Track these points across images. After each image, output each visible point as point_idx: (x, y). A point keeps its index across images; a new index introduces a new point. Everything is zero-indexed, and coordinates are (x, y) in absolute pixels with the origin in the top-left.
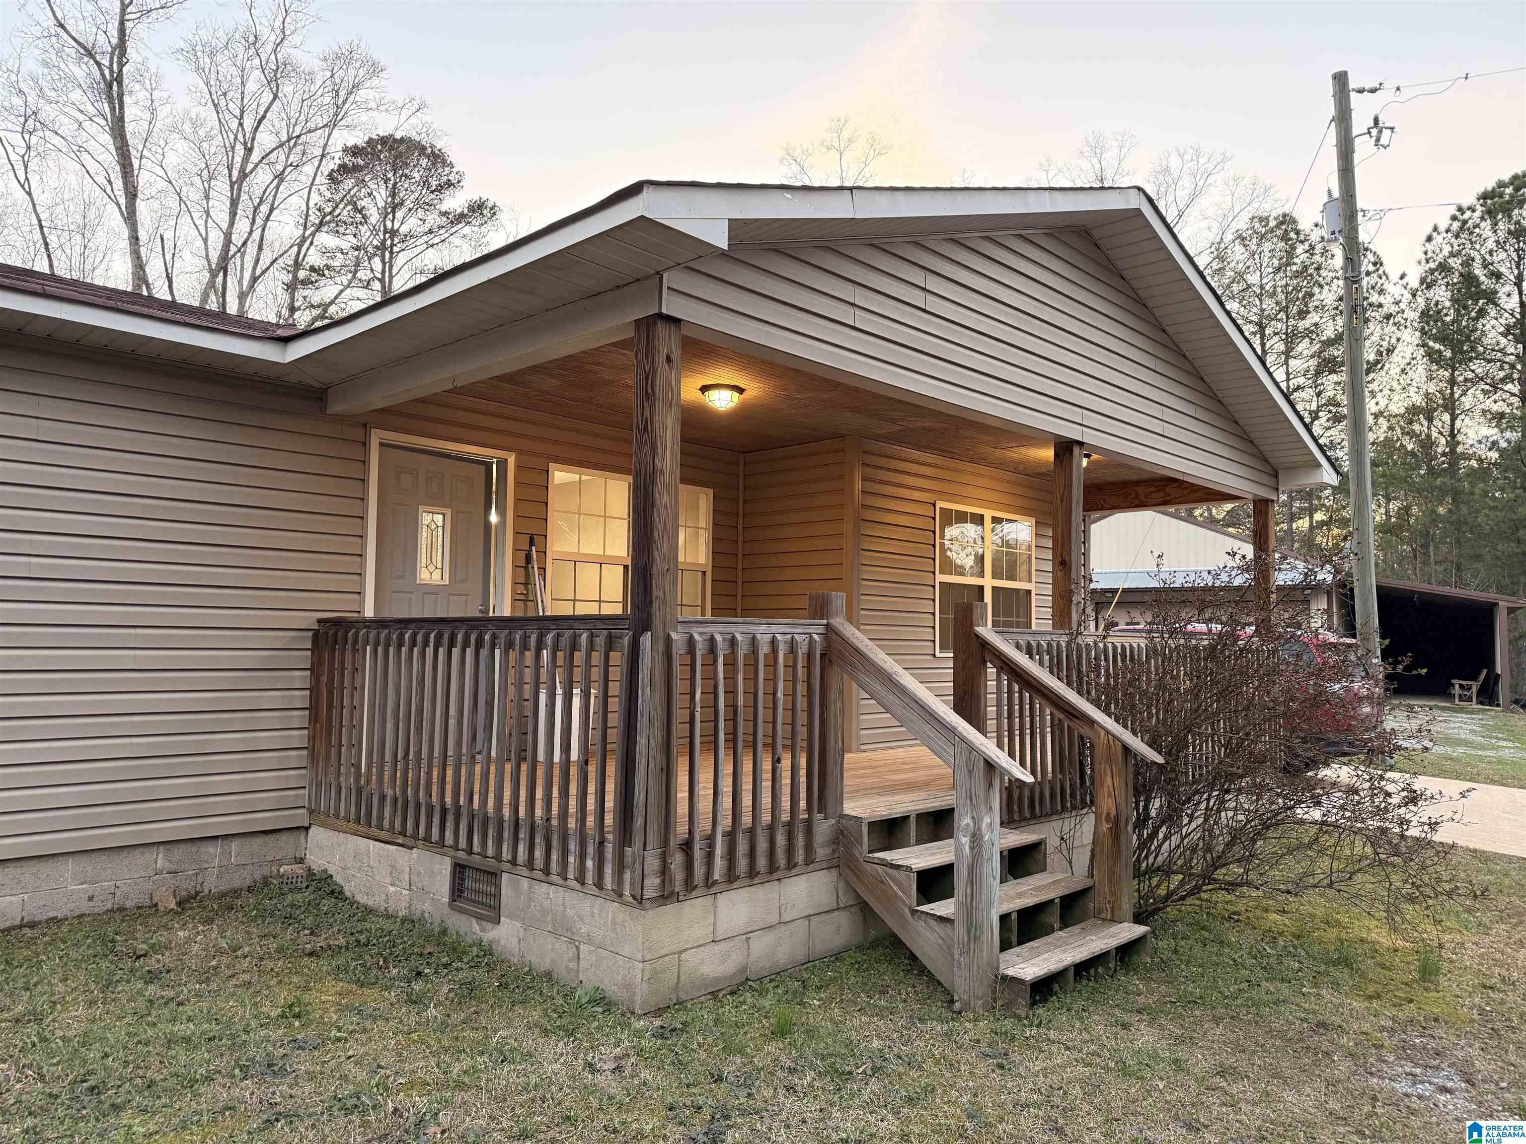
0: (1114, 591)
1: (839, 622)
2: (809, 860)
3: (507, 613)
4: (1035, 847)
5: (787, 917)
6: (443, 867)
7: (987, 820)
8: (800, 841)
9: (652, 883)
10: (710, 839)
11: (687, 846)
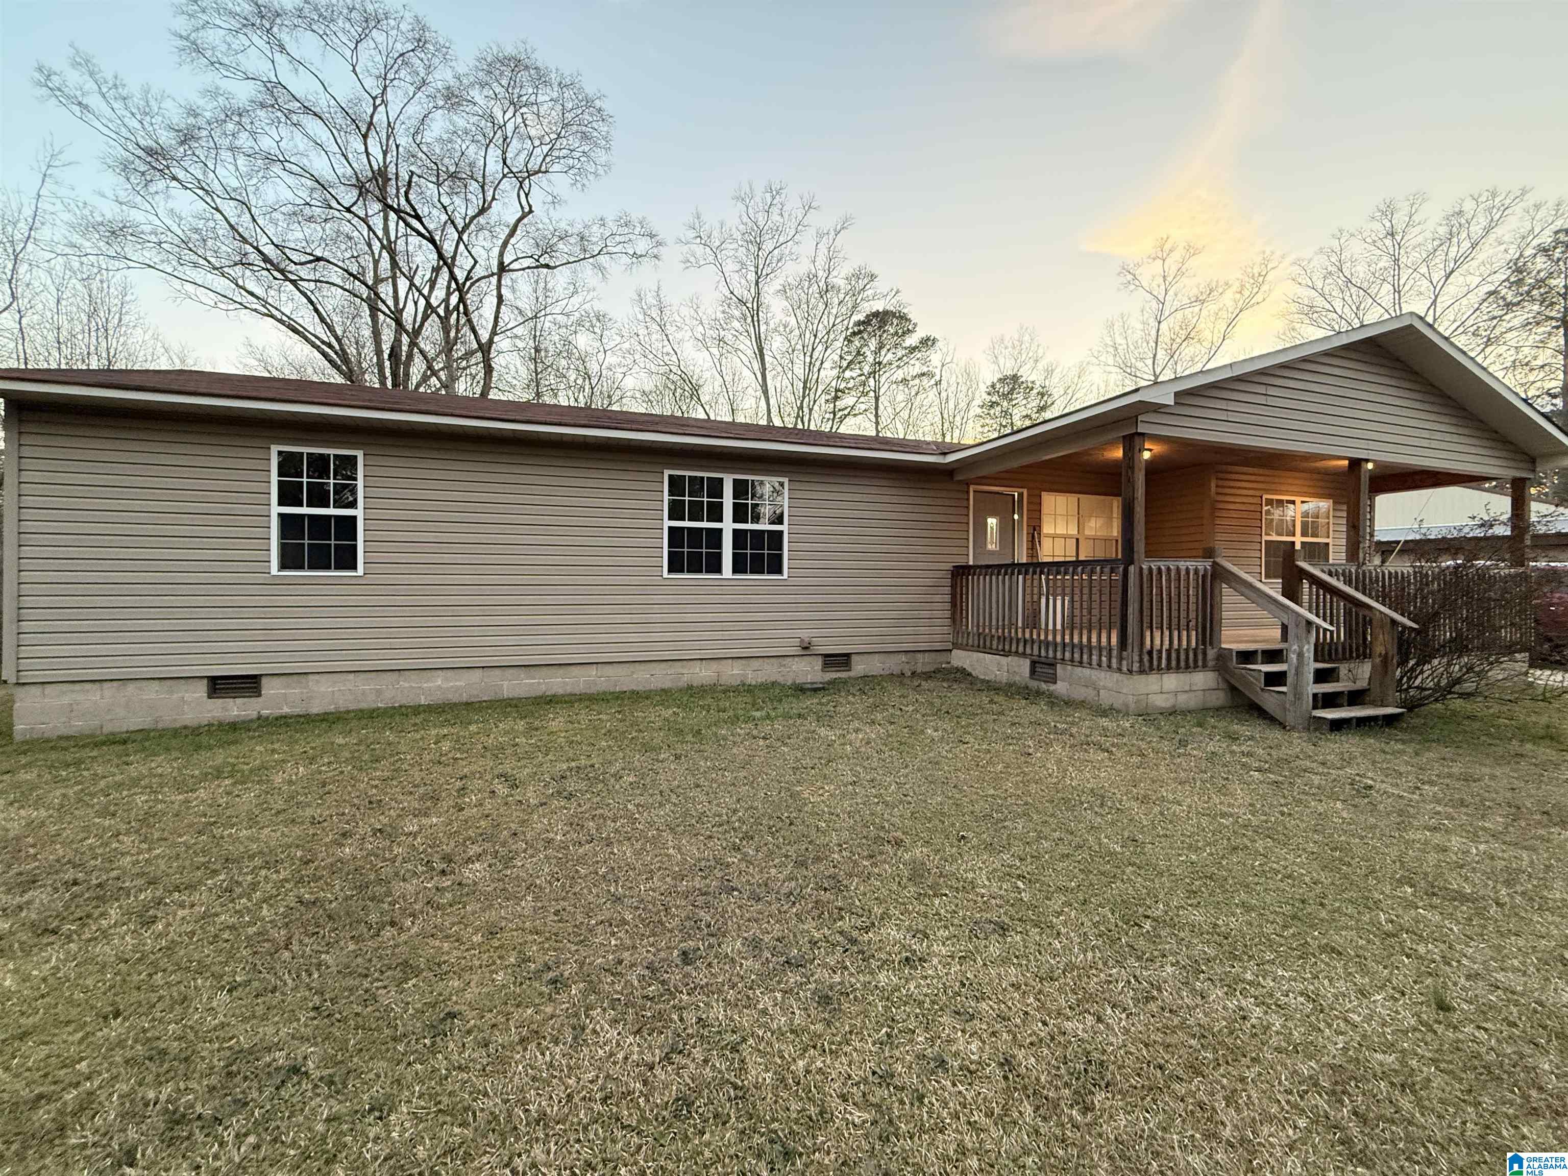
0: (1398, 542)
1: (1218, 560)
2: (1205, 666)
3: (1024, 561)
4: (1333, 670)
5: (1195, 688)
6: (1026, 664)
7: (1306, 647)
8: (1200, 657)
9: (1136, 666)
10: (1160, 652)
11: (1150, 653)
